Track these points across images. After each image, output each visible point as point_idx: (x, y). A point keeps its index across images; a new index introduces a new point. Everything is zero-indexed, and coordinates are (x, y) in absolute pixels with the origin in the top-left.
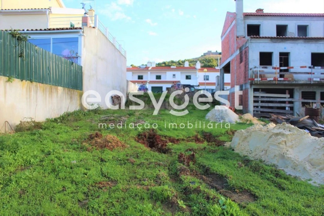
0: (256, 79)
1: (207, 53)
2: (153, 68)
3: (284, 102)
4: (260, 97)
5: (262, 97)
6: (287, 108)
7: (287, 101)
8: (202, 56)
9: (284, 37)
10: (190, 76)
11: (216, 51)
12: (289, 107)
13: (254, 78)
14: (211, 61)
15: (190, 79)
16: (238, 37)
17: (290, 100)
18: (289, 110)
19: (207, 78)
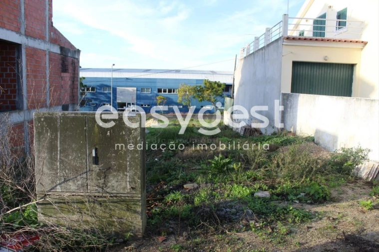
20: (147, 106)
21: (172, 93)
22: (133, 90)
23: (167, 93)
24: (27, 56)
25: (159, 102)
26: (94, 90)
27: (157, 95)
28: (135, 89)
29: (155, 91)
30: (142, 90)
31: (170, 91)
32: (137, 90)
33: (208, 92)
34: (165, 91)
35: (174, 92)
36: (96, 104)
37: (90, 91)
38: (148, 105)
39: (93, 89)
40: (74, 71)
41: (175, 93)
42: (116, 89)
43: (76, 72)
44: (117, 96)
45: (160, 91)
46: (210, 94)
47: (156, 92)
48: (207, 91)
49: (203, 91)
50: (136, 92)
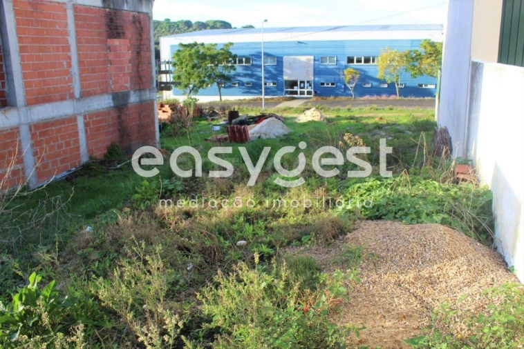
20: (330, 85)
21: (371, 63)
22: (308, 59)
23: (363, 63)
24: (17, 13)
25: (347, 79)
26: (249, 62)
27: (346, 67)
28: (312, 57)
29: (343, 60)
30: (323, 59)
31: (367, 60)
32: (315, 60)
33: (429, 60)
34: (359, 61)
35: (373, 61)
36: (252, 82)
37: (244, 64)
38: (333, 84)
39: (248, 60)
40: (140, 35)
41: (376, 63)
42: (282, 58)
43: (144, 36)
44: (284, 70)
45: (350, 60)
46: (433, 64)
47: (344, 62)
48: (428, 58)
49: (421, 59)
50: (312, 62)
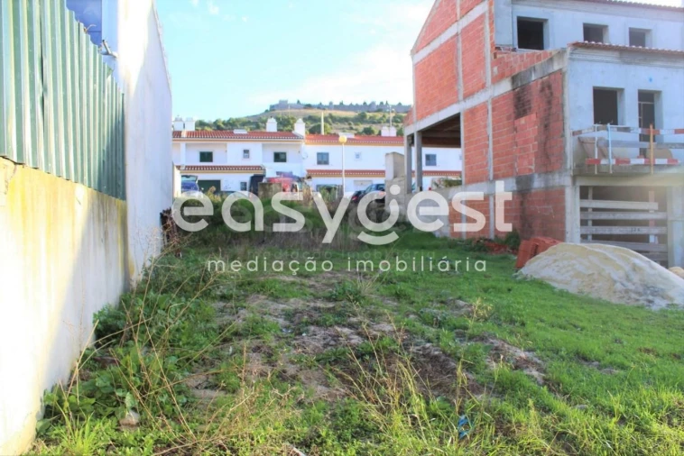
0: (603, 162)
1: (277, 106)
2: (190, 134)
3: (644, 223)
4: (590, 210)
5: (595, 210)
6: (652, 239)
7: (652, 220)
8: (267, 111)
9: (600, 43)
10: (285, 154)
11: (298, 102)
12: (656, 235)
13: (596, 157)
14: (292, 121)
15: (284, 160)
16: (498, 48)
17: (660, 216)
18: (657, 242)
19: (323, 159)
40: (550, 103)
